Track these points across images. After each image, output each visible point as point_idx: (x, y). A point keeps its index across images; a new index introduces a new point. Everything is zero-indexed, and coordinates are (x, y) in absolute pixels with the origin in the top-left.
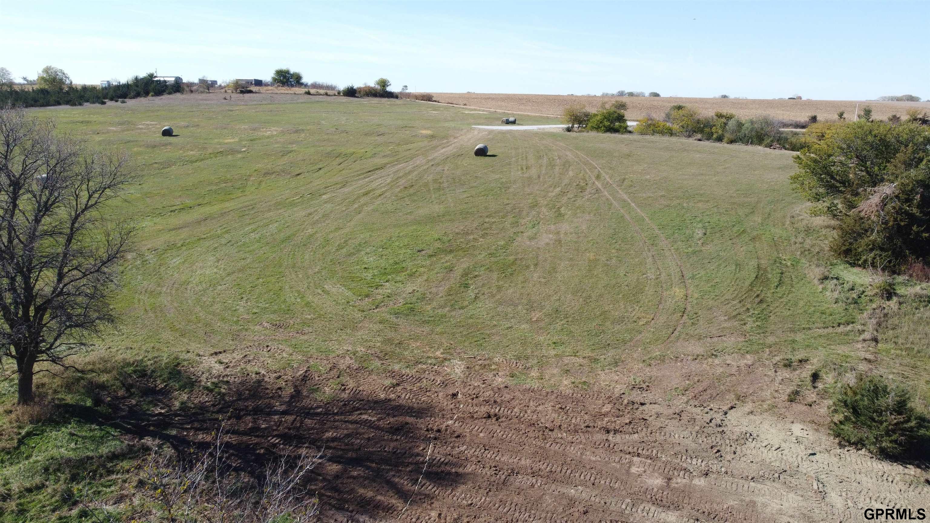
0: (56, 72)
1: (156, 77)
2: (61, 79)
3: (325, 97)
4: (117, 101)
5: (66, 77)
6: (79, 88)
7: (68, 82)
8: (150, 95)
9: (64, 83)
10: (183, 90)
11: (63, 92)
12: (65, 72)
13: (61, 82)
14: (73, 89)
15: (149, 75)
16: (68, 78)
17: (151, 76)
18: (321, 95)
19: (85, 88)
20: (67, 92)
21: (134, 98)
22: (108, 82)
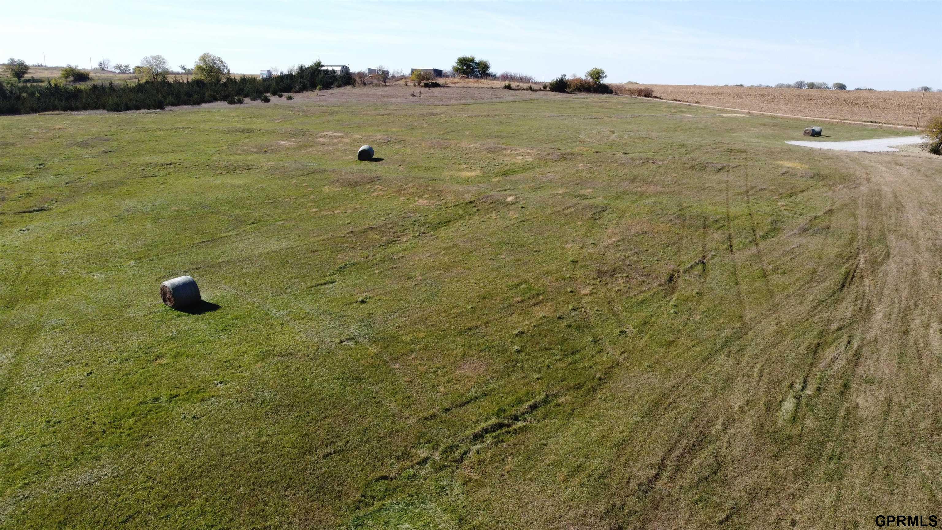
0: (213, 60)
1: (323, 66)
2: (219, 69)
3: (530, 92)
4: (281, 96)
5: (224, 66)
6: (238, 78)
7: (226, 71)
8: (318, 88)
9: (222, 73)
10: (355, 81)
11: (220, 84)
12: (224, 61)
13: (219, 71)
14: (231, 80)
15: (315, 64)
16: (227, 67)
17: (318, 65)
18: (524, 89)
19: (244, 80)
20: (225, 84)
21: (299, 92)
22: (269, 71)
